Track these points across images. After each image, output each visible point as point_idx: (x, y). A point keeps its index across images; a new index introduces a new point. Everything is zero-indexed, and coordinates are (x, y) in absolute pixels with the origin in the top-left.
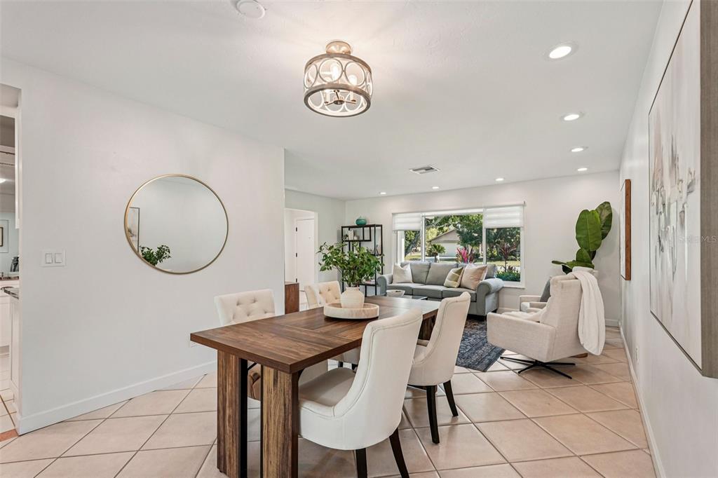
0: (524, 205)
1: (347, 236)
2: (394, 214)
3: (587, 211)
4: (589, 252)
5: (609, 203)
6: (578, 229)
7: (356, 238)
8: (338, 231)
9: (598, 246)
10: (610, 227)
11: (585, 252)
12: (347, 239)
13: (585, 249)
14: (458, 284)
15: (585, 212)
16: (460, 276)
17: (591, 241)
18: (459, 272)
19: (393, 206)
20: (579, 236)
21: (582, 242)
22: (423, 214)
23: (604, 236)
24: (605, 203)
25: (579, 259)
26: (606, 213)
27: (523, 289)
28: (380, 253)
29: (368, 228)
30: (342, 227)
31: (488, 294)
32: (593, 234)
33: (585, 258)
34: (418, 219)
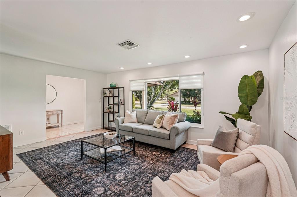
0: (203, 74)
1: (106, 93)
2: (130, 81)
3: (247, 76)
4: (248, 106)
5: (261, 72)
6: (240, 90)
7: (110, 95)
8: (101, 91)
9: (255, 102)
10: (263, 88)
11: (245, 106)
12: (106, 95)
13: (246, 104)
14: (160, 126)
15: (246, 77)
16: (162, 120)
17: (249, 99)
18: (161, 118)
19: (130, 76)
20: (241, 95)
21: (243, 99)
22: (146, 81)
23: (259, 94)
24: (258, 71)
25: (241, 112)
26: (259, 79)
27: (203, 129)
28: (123, 104)
29: (117, 89)
30: (103, 89)
31: (177, 134)
32: (251, 94)
33: (245, 111)
34: (143, 84)
